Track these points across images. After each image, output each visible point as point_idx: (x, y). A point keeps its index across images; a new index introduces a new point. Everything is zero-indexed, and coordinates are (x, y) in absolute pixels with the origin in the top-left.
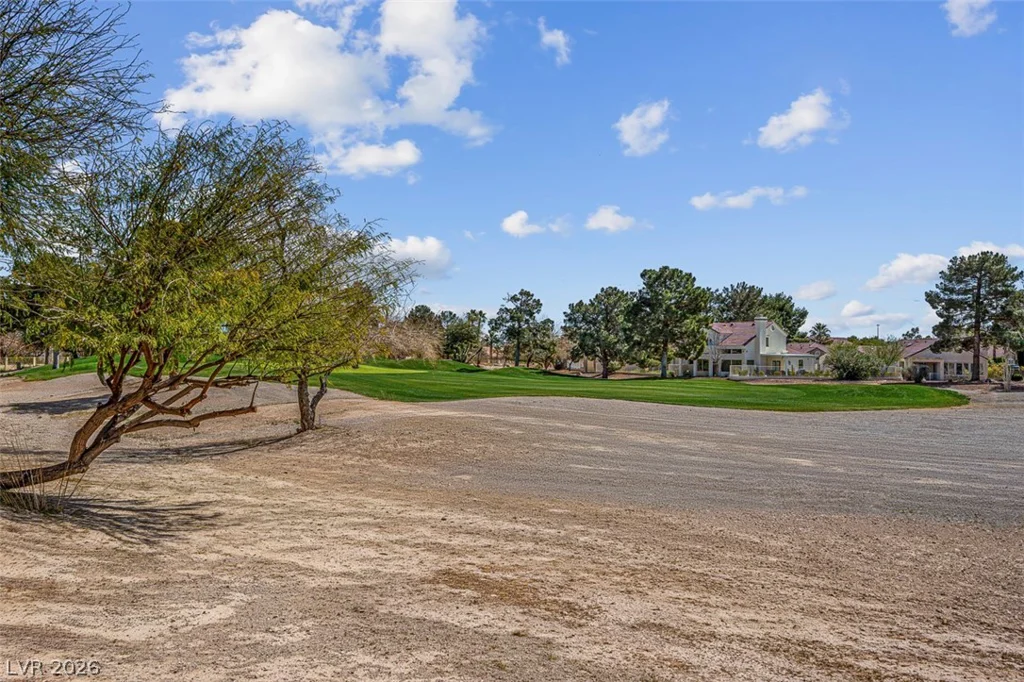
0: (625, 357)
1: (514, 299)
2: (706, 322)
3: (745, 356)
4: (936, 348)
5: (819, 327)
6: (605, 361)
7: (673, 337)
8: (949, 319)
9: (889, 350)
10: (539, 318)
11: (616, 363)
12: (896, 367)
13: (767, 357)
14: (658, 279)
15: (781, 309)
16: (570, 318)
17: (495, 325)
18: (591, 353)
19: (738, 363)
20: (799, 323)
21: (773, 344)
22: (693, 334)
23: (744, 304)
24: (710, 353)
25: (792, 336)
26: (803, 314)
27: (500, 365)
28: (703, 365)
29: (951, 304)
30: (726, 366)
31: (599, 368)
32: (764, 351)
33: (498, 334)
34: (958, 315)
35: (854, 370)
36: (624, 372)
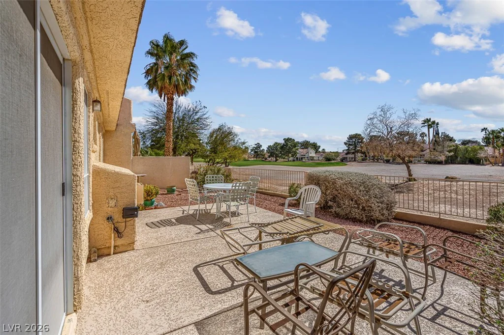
0: (280, 157)
2: (297, 149)
3: (306, 156)
4: (347, 154)
5: (323, 149)
6: (276, 158)
7: (290, 153)
8: (349, 148)
9: (337, 154)
10: (261, 149)
11: (278, 158)
12: (338, 158)
13: (311, 157)
15: (314, 146)
16: (268, 149)
18: (273, 156)
19: (305, 158)
20: (319, 148)
21: (312, 153)
22: (294, 152)
23: (306, 145)
24: (298, 156)
25: (317, 152)
26: (320, 147)
27: (253, 159)
28: (297, 158)
29: (350, 145)
30: (302, 158)
31: (274, 159)
32: (310, 155)
33: (252, 152)
34: (351, 147)
35: (329, 159)
36: (280, 160)
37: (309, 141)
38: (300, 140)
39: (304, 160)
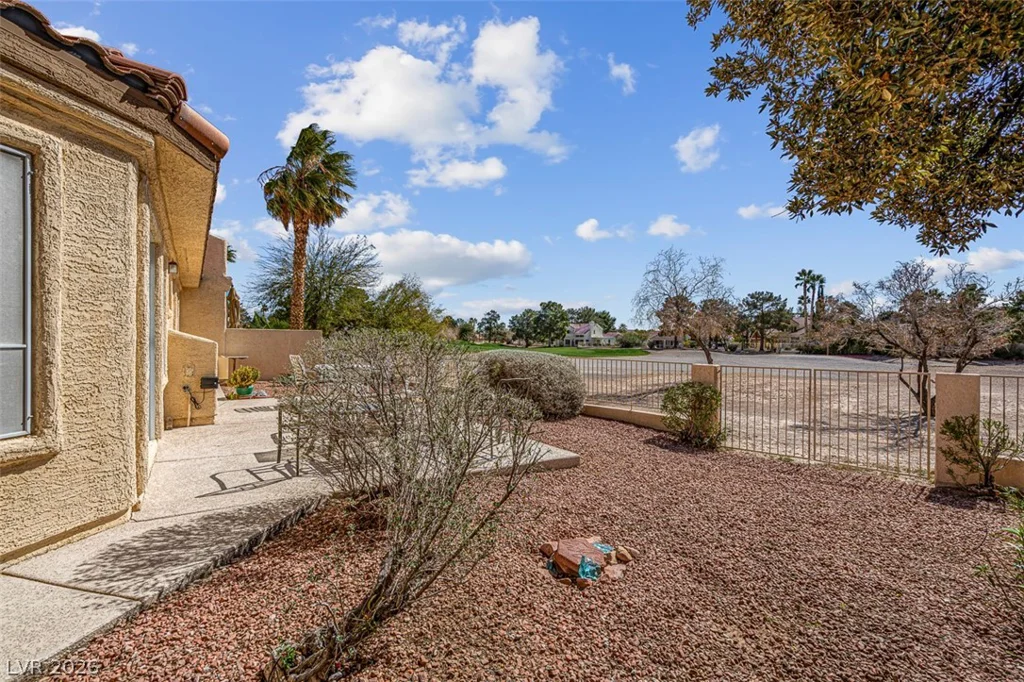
0: (534, 339)
1: (488, 314)
2: (567, 325)
3: (585, 338)
4: (660, 334)
6: (527, 340)
7: (553, 331)
8: (665, 323)
9: (642, 334)
10: (499, 322)
11: (531, 341)
12: (646, 343)
13: (594, 339)
14: (547, 306)
15: (605, 318)
16: (512, 322)
17: (480, 325)
18: (521, 337)
19: (582, 341)
20: (612, 324)
21: (597, 332)
22: (561, 329)
23: (586, 316)
24: (568, 336)
25: (608, 329)
26: (614, 320)
27: (483, 342)
28: (568, 342)
29: (666, 317)
30: (577, 343)
31: (524, 343)
32: (593, 336)
33: (482, 329)
35: (629, 344)
36: (535, 344)
37: (593, 308)
38: (577, 306)
39: (579, 346)
